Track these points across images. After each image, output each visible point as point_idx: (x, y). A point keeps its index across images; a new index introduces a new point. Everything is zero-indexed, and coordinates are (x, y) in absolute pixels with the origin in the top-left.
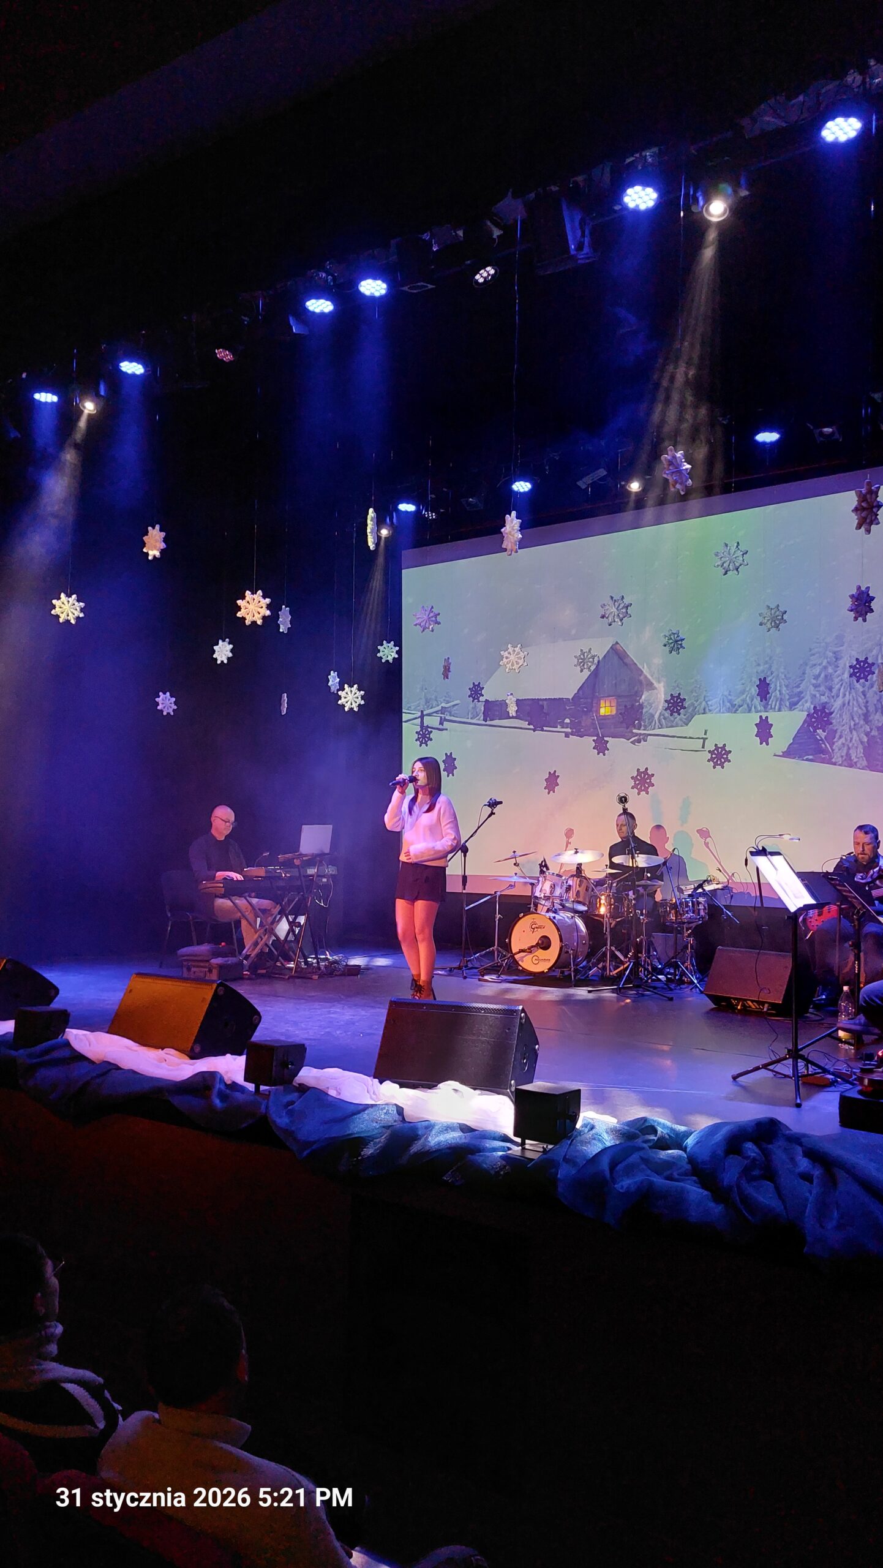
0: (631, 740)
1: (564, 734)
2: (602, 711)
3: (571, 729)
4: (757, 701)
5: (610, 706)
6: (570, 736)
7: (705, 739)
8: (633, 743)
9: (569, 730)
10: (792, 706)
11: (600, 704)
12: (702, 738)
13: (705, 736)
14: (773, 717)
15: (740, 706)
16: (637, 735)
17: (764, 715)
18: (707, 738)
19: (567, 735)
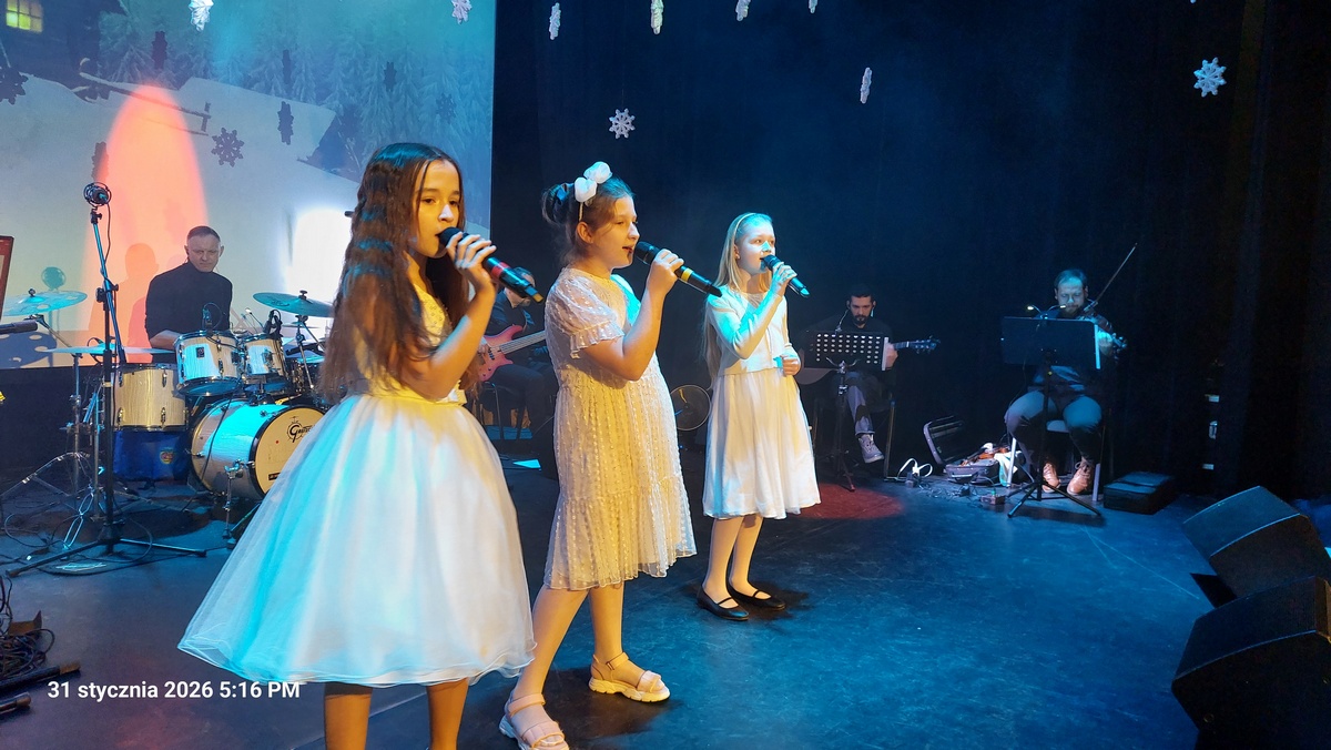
0: (77, 89)
2: (12, 20)
4: (278, 81)
5: (31, 15)
7: (206, 118)
8: (81, 95)
10: (320, 100)
12: (202, 115)
13: (205, 113)
14: (297, 108)
15: (256, 81)
16: (86, 82)
17: (288, 102)
18: (209, 117)
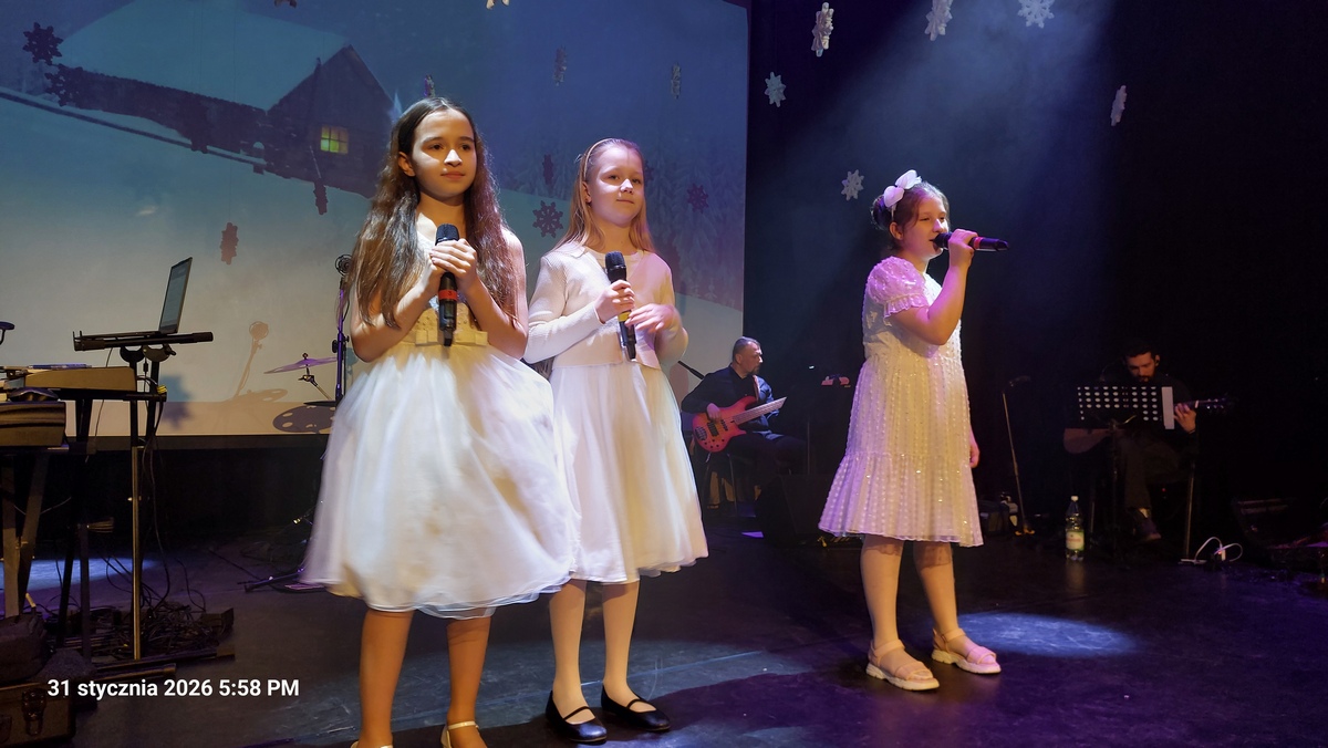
1: (251, 167)
2: (325, 145)
3: (266, 160)
5: (339, 141)
6: (265, 172)
9: (262, 161)
11: (320, 133)
19: (258, 169)
